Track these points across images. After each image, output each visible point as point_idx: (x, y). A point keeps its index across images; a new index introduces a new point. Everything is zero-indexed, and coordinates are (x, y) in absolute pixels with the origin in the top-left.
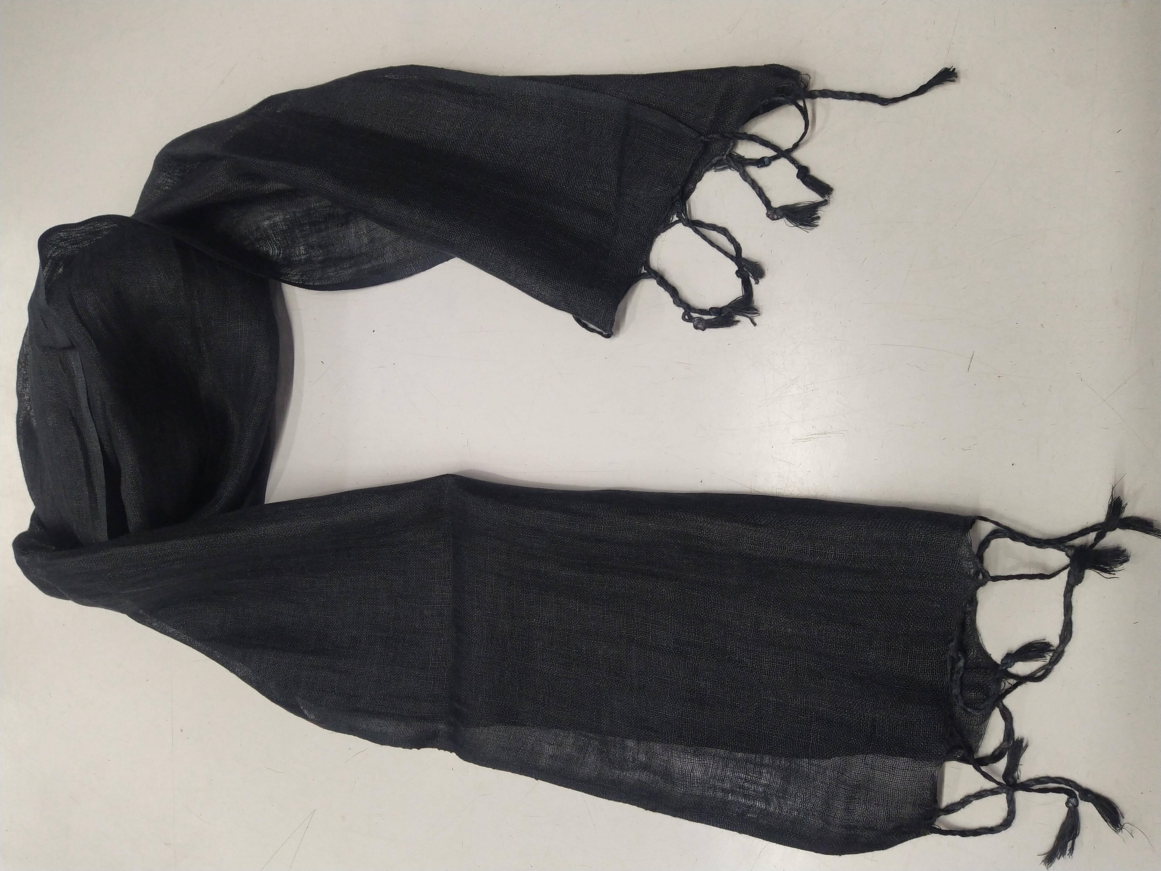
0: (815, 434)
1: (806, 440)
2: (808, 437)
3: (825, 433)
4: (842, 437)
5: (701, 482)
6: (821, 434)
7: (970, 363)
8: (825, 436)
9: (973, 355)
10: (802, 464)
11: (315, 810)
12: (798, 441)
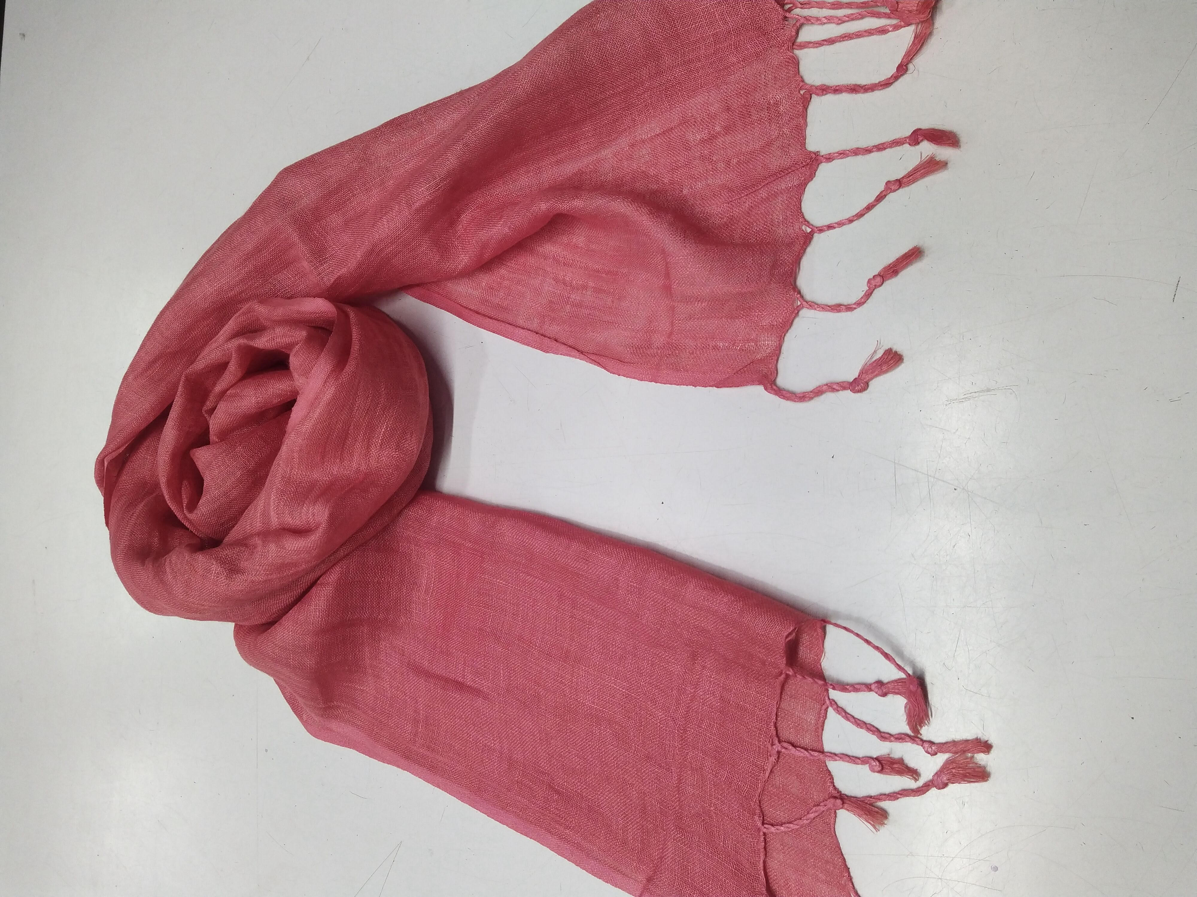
0: (975, 392)
1: (963, 400)
2: (965, 396)
3: (988, 390)
4: (1011, 394)
5: (833, 457)
6: (982, 391)
7: (1175, 291)
8: (989, 393)
9: (1179, 281)
10: (959, 430)
11: (401, 842)
12: (954, 401)
